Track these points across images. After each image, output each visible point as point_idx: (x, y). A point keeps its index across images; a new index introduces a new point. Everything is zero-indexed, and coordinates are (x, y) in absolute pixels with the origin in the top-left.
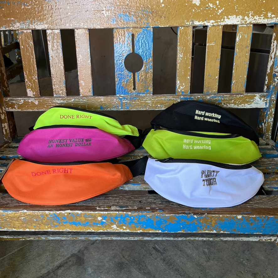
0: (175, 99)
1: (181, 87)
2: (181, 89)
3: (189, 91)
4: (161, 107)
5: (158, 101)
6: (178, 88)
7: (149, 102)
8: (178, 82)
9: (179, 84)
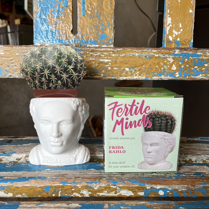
0: (162, 56)
1: (174, 31)
2: (174, 36)
3: (192, 41)
4: (131, 72)
5: (126, 59)
6: (168, 33)
7: (106, 61)
8: (168, 20)
9: (171, 25)
